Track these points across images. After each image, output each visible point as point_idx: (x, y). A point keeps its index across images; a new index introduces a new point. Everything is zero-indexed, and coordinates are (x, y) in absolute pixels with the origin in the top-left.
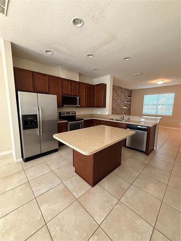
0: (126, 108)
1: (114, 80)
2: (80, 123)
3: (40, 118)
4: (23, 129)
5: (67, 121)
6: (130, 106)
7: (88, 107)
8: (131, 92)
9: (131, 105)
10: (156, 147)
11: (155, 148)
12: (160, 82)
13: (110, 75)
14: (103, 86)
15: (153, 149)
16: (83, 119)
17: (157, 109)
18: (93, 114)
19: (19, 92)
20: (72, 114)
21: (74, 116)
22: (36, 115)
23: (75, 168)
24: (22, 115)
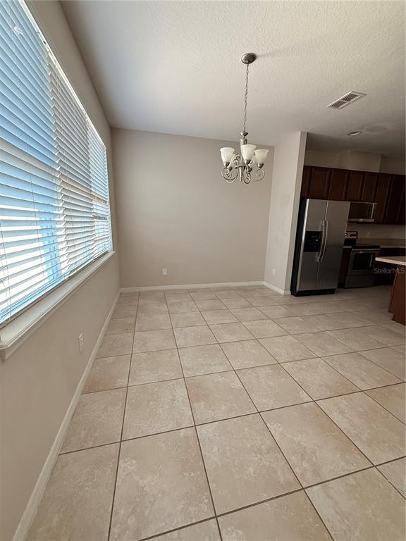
2: (372, 254)
3: (325, 239)
4: (305, 251)
5: (350, 247)
7: (387, 224)
16: (379, 247)
18: (391, 239)
19: (308, 200)
20: (351, 235)
21: (355, 240)
22: (321, 233)
23: (392, 315)
24: (306, 232)
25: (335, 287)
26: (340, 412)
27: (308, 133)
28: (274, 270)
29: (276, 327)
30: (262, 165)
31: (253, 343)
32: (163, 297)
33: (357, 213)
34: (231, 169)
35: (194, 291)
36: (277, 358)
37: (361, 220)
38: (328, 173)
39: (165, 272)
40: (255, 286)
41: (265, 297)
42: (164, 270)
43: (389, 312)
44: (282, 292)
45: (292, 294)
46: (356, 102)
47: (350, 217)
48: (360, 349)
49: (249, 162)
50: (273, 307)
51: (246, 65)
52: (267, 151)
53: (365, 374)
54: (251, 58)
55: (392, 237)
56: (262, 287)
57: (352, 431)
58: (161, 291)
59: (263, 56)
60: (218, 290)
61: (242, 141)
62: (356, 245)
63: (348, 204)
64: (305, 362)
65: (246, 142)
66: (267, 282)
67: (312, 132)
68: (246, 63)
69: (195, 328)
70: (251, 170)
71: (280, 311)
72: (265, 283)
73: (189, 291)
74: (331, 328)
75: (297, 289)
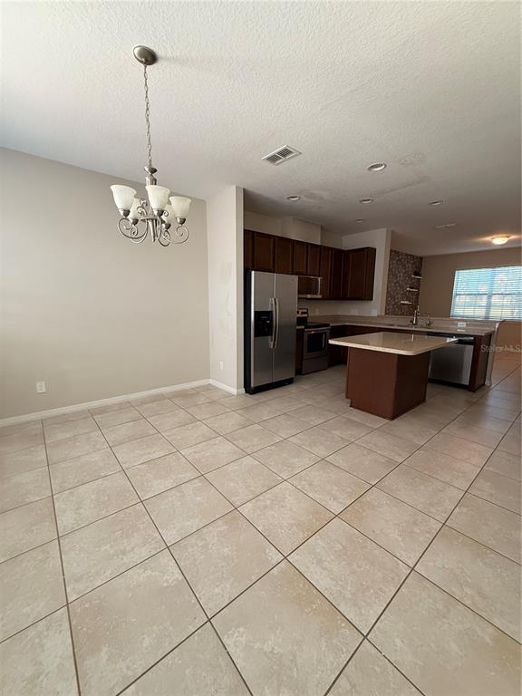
0: (406, 302)
1: (394, 238)
2: (323, 334)
3: (277, 318)
4: (255, 336)
5: (303, 327)
6: (418, 298)
8: (421, 263)
9: (418, 294)
10: (490, 380)
11: (487, 382)
12: (499, 241)
13: (385, 230)
14: (369, 253)
15: (484, 384)
16: (328, 325)
17: (489, 306)
18: (338, 316)
19: (253, 272)
20: (302, 313)
21: (306, 318)
22: (271, 312)
23: (349, 401)
24: (255, 312)
25: (293, 375)
26: (318, 563)
27: (244, 189)
28: (222, 363)
29: (228, 447)
30: (183, 221)
31: (197, 483)
32: (38, 434)
33: (305, 288)
34: (136, 222)
35: (102, 411)
36: (232, 499)
37: (309, 296)
38: (272, 240)
39: (41, 387)
40: (198, 387)
41: (214, 402)
42: (38, 384)
43: (347, 397)
44: (234, 391)
45: (246, 392)
46: (292, 160)
47: (299, 293)
48: (326, 454)
49: (161, 213)
50: (224, 416)
51: (143, 65)
52: (190, 201)
53: (336, 488)
54: (149, 58)
55: (339, 313)
56: (209, 388)
57: (334, 588)
58: (35, 422)
59: (167, 59)
60: (143, 402)
61: (148, 179)
62: (309, 324)
63: (296, 278)
64: (268, 495)
65: (154, 182)
66: (214, 379)
67: (250, 189)
68: (141, 62)
69: (100, 481)
70: (168, 226)
71: (231, 421)
72: (211, 381)
73: (92, 413)
74: (295, 432)
75: (252, 385)
